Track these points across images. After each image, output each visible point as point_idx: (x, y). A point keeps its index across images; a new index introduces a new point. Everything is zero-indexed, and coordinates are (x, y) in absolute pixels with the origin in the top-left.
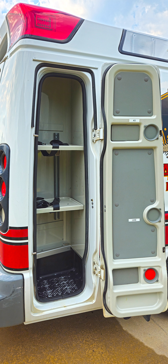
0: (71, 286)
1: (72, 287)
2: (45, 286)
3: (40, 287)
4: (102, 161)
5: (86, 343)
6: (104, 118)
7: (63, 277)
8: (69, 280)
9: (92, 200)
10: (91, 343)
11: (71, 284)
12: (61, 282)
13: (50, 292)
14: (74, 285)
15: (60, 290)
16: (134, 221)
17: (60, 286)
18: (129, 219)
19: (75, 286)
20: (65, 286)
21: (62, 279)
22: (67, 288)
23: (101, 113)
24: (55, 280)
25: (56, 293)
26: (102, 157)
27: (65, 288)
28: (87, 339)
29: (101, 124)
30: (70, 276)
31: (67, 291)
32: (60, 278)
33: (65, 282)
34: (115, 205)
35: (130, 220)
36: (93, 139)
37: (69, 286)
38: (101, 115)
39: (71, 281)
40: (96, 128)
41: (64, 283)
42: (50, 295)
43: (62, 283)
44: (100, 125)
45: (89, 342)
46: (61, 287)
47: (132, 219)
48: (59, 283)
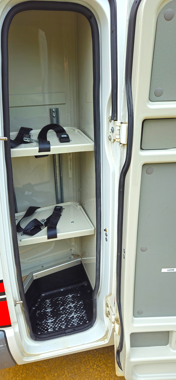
0: (79, 314)
1: (81, 315)
2: (47, 311)
3: (40, 311)
4: (122, 180)
5: (98, 369)
6: (129, 106)
7: (70, 296)
8: (78, 302)
9: (105, 230)
10: (103, 370)
11: (79, 310)
12: (67, 305)
13: (52, 322)
14: (83, 312)
15: (65, 319)
16: (170, 271)
17: (65, 312)
18: (162, 269)
19: (84, 314)
20: (71, 313)
21: (69, 299)
22: (73, 316)
23: (125, 94)
24: (60, 300)
25: (59, 324)
26: (122, 175)
27: (71, 316)
28: (99, 363)
29: (123, 115)
30: (79, 294)
31: (73, 322)
32: (67, 298)
33: (72, 304)
34: (140, 249)
35: (164, 270)
36: (110, 134)
37: (77, 313)
38: (125, 96)
39: (81, 303)
40: (114, 117)
41: (70, 307)
42: (51, 327)
43: (69, 307)
44: (122, 117)
45: (101, 368)
46: (66, 314)
47: (167, 269)
48: (65, 306)
